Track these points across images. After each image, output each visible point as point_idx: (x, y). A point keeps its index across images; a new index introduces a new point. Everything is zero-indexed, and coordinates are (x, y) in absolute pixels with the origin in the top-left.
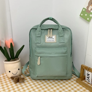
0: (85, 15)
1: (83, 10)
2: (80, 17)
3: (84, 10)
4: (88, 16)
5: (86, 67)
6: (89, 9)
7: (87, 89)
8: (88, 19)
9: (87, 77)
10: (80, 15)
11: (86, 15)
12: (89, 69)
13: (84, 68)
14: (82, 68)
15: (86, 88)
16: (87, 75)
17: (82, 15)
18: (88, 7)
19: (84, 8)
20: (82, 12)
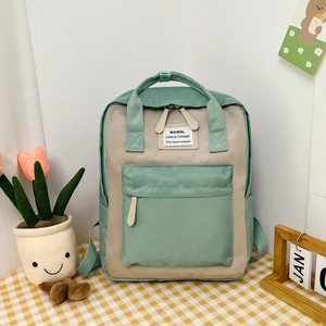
0: (299, 51)
1: (288, 33)
3: (292, 34)
4: (310, 55)
5: (290, 234)
8: (309, 65)
9: (295, 267)
10: (281, 54)
11: (301, 51)
13: (284, 238)
14: (280, 236)
16: (296, 259)
17: (286, 51)
18: (306, 23)
19: (291, 28)
20: (287, 41)
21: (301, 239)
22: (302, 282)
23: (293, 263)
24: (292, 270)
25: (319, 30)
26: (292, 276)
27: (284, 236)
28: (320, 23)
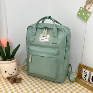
1: (80, 9)
2: (77, 16)
3: (81, 9)
4: (86, 15)
5: (83, 66)
6: (87, 8)
8: (85, 18)
10: (78, 14)
11: (83, 14)
12: (87, 68)
13: (81, 67)
17: (79, 14)
18: (85, 6)
19: (81, 7)
20: (80, 11)
21: (87, 67)
22: (86, 79)
23: (83, 74)
24: (83, 76)
25: (89, 8)
26: (83, 77)
28: (89, 7)
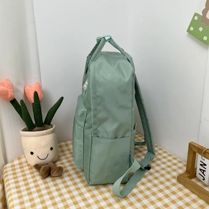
1: (194, 17)
2: (188, 35)
3: (196, 18)
5: (198, 148)
7: (201, 199)
8: (205, 38)
9: (200, 170)
10: (189, 31)
11: (201, 29)
14: (191, 149)
15: (199, 197)
16: (201, 165)
17: (192, 29)
19: (196, 14)
20: (193, 23)
21: (205, 152)
22: (204, 179)
23: (199, 167)
24: (198, 172)
27: (194, 149)
